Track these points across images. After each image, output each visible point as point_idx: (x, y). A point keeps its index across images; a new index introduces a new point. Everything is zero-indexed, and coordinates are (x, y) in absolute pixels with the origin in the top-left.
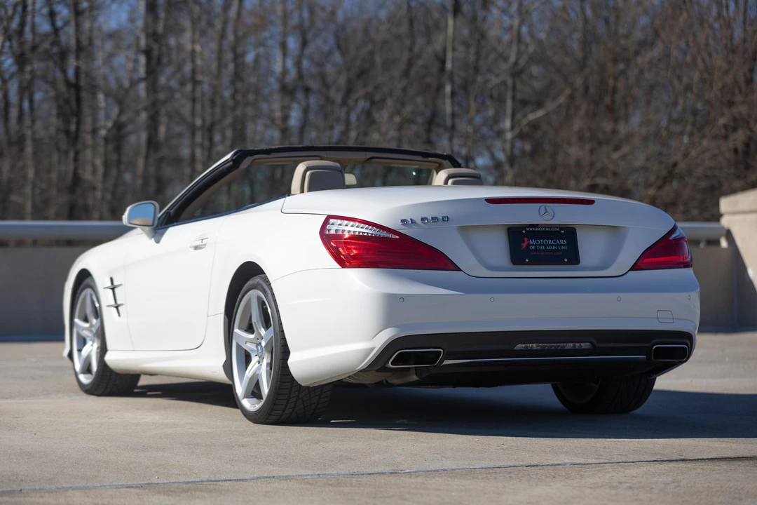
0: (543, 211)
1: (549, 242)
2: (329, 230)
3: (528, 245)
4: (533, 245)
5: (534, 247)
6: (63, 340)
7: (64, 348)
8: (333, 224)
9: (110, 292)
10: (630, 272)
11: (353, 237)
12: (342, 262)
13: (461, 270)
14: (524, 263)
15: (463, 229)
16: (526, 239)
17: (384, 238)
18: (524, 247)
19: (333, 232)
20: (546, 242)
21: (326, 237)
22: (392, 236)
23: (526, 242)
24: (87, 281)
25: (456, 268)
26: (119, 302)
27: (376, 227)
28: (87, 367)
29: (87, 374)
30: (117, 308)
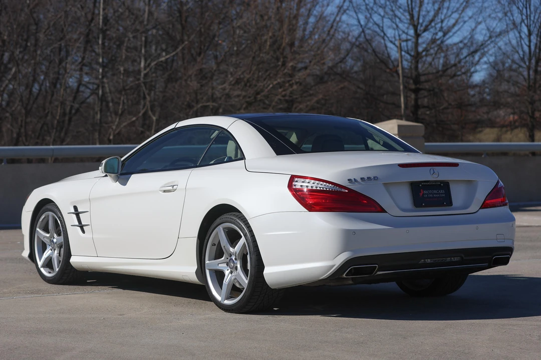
0: (432, 172)
1: (435, 192)
2: (295, 185)
3: (423, 194)
4: (426, 194)
5: (426, 195)
8: (297, 181)
9: (74, 216)
10: (481, 210)
11: (311, 191)
12: (310, 208)
13: (387, 212)
14: (422, 206)
15: (385, 184)
16: (422, 190)
17: (337, 191)
18: (421, 195)
19: (298, 187)
20: (433, 192)
21: (293, 191)
22: (343, 190)
23: (422, 192)
24: (49, 206)
25: (382, 210)
26: (83, 224)
27: (332, 184)
28: (49, 264)
29: (48, 269)
30: (82, 227)
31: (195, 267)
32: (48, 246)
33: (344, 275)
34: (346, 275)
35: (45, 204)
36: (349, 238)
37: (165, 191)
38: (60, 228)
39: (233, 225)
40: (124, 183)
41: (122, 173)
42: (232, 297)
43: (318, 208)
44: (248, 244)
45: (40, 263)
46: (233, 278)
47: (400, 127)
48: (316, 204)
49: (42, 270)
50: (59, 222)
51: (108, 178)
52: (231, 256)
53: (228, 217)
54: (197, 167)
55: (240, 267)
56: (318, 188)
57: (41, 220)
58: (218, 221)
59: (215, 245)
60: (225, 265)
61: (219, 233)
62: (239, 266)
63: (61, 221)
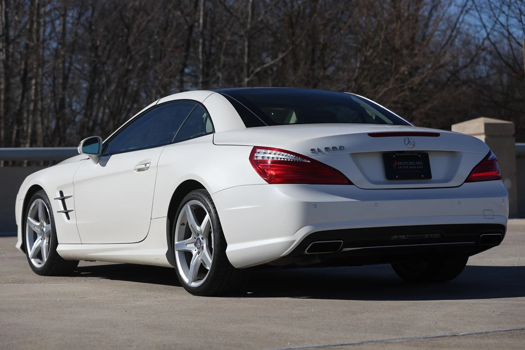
0: (407, 141)
1: (411, 163)
2: (257, 157)
3: (397, 166)
4: (400, 166)
5: (401, 167)
6: (16, 235)
7: (17, 241)
8: (259, 153)
9: (60, 202)
10: (465, 183)
11: (273, 162)
12: (271, 180)
13: (353, 184)
14: (395, 179)
15: (354, 155)
16: (395, 161)
17: (299, 162)
18: (395, 167)
19: (260, 158)
20: (409, 163)
21: (255, 162)
22: (305, 161)
23: (396, 164)
24: (38, 194)
25: (350, 183)
26: (68, 209)
27: (294, 155)
28: (38, 255)
29: (39, 260)
30: (67, 213)
31: (166, 249)
32: (38, 235)
34: (307, 251)
35: (36, 191)
36: (309, 211)
37: (139, 170)
38: (49, 217)
39: (199, 202)
40: (104, 165)
41: (103, 156)
42: (199, 280)
43: (278, 180)
44: (212, 221)
45: (30, 253)
46: (199, 259)
47: (487, 125)
48: (276, 176)
49: (33, 261)
51: (90, 160)
52: (198, 235)
53: (193, 193)
54: (171, 143)
55: (206, 246)
56: (279, 159)
57: (31, 208)
58: (186, 199)
59: (184, 224)
60: (193, 245)
61: (187, 213)
62: (205, 246)
63: (49, 210)
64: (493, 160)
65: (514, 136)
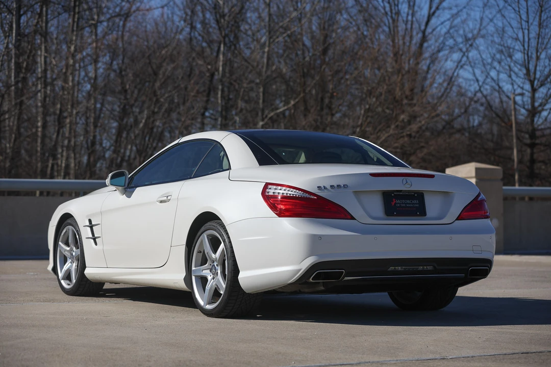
0: (405, 182)
1: (408, 201)
2: (268, 192)
3: (395, 203)
4: (398, 203)
5: (399, 205)
7: (49, 264)
8: (270, 188)
9: (89, 229)
10: (457, 221)
11: (283, 197)
12: (281, 214)
13: (355, 219)
14: (393, 215)
15: (357, 193)
16: (394, 199)
17: (306, 198)
18: (393, 204)
19: (271, 194)
20: (406, 202)
21: (267, 197)
22: (312, 197)
23: (394, 202)
24: (69, 221)
25: (352, 218)
26: (96, 236)
27: (302, 191)
28: (68, 277)
29: (68, 282)
30: (95, 239)
31: (184, 274)
32: (68, 259)
33: (311, 279)
34: (312, 280)
35: (67, 218)
36: (315, 242)
37: (161, 202)
38: (78, 243)
39: (215, 232)
40: (129, 196)
41: (128, 188)
42: (213, 302)
43: (287, 214)
44: (226, 249)
45: (60, 275)
46: (214, 284)
47: (477, 170)
48: (286, 210)
49: (62, 282)
50: (77, 236)
51: (117, 192)
52: (214, 262)
53: (210, 224)
54: (190, 178)
55: (221, 272)
56: (289, 195)
57: (62, 234)
58: (203, 229)
59: (201, 252)
60: (208, 271)
61: (204, 241)
62: (219, 272)
63: (79, 236)
64: (483, 200)
65: (503, 179)
